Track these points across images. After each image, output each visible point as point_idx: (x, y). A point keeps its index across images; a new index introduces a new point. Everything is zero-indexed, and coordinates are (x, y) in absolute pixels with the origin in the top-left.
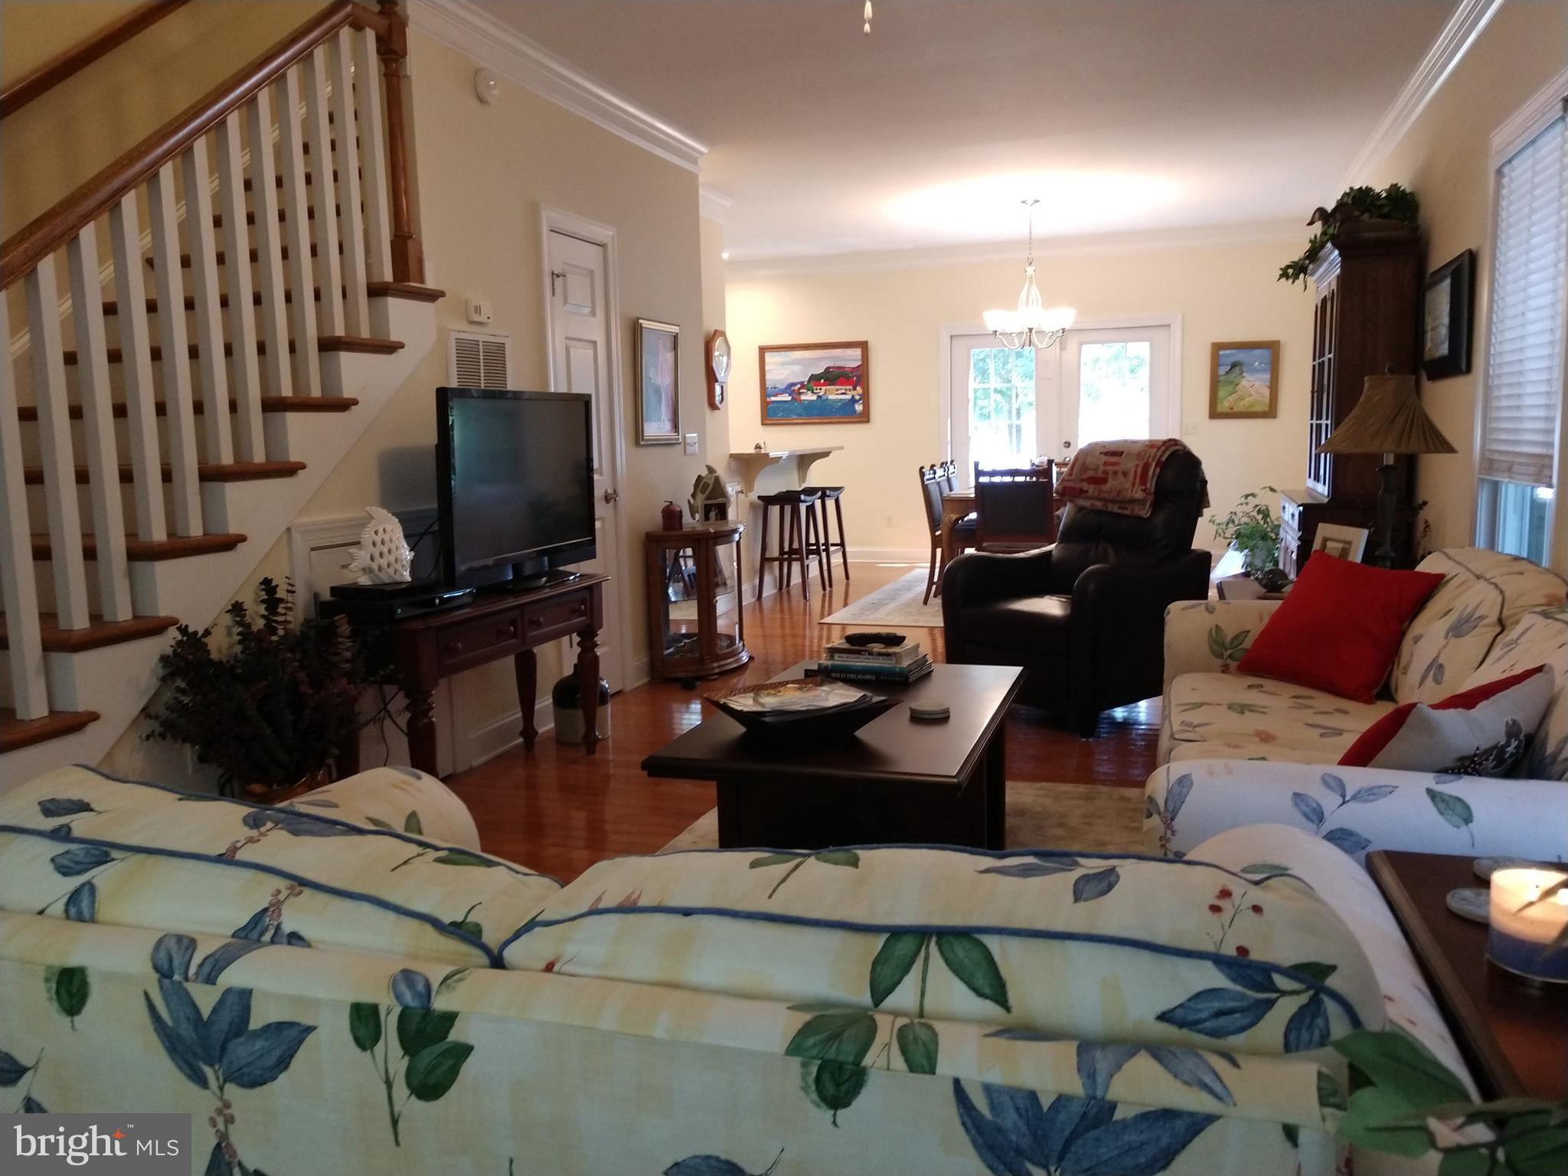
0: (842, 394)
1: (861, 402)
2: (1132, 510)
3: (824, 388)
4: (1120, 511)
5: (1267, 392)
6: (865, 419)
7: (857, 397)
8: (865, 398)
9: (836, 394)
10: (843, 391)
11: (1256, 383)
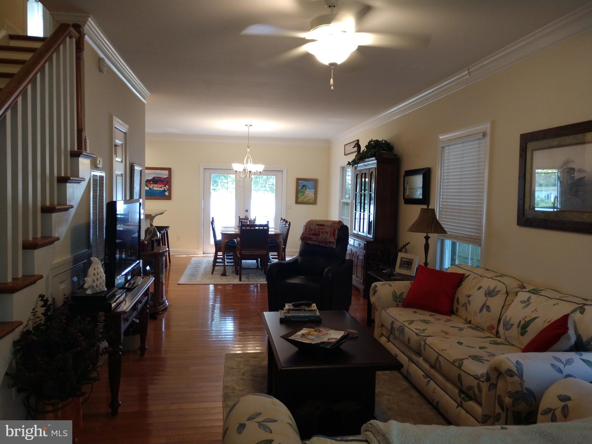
0: (160, 188)
1: (168, 191)
2: (330, 245)
3: (152, 185)
4: (324, 246)
5: (313, 196)
6: (169, 198)
7: (166, 190)
8: (170, 190)
9: (157, 188)
10: (161, 187)
11: (310, 193)
